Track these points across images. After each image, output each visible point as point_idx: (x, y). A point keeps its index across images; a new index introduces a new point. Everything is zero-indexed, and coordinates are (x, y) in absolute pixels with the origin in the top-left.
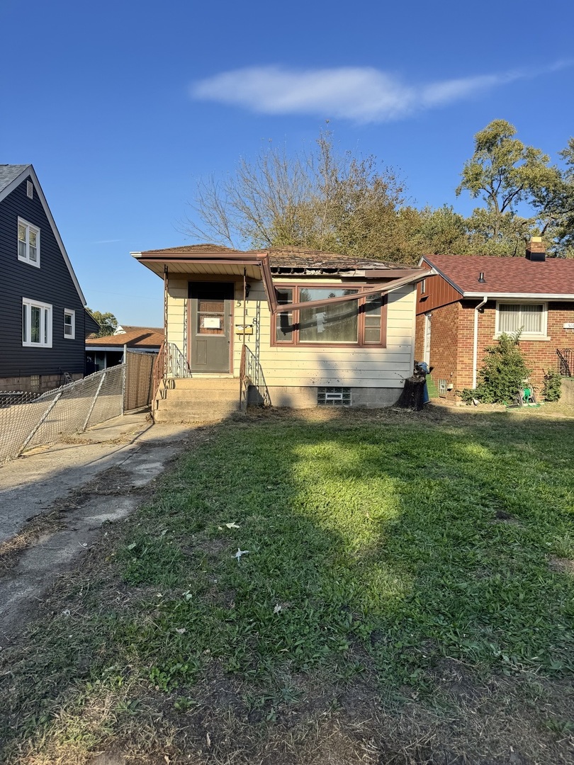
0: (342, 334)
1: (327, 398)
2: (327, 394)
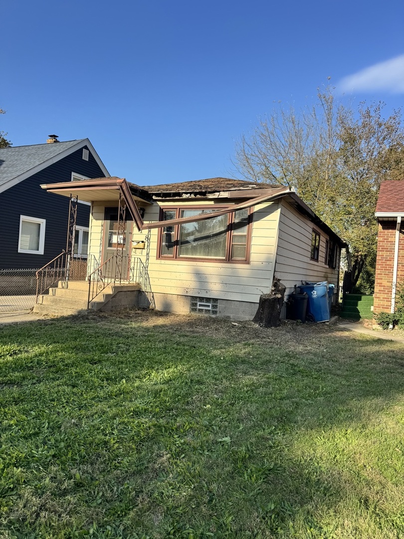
0: (213, 250)
1: (198, 307)
2: (199, 303)
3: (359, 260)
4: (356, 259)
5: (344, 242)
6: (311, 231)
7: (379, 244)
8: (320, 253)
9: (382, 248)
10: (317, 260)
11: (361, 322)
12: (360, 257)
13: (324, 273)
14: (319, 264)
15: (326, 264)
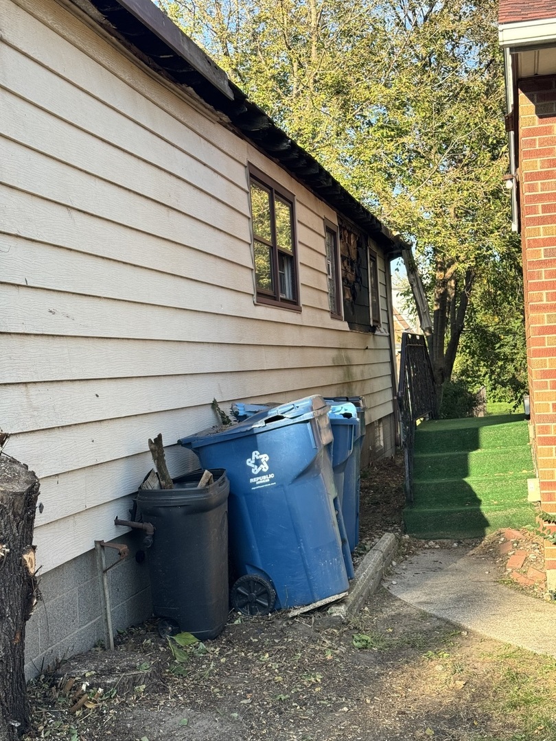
3: (452, 293)
4: (441, 291)
5: (396, 233)
6: (241, 177)
7: (532, 188)
8: (304, 276)
9: (545, 209)
10: (293, 304)
11: (494, 543)
12: (452, 283)
13: (334, 353)
14: (306, 317)
15: (335, 315)
